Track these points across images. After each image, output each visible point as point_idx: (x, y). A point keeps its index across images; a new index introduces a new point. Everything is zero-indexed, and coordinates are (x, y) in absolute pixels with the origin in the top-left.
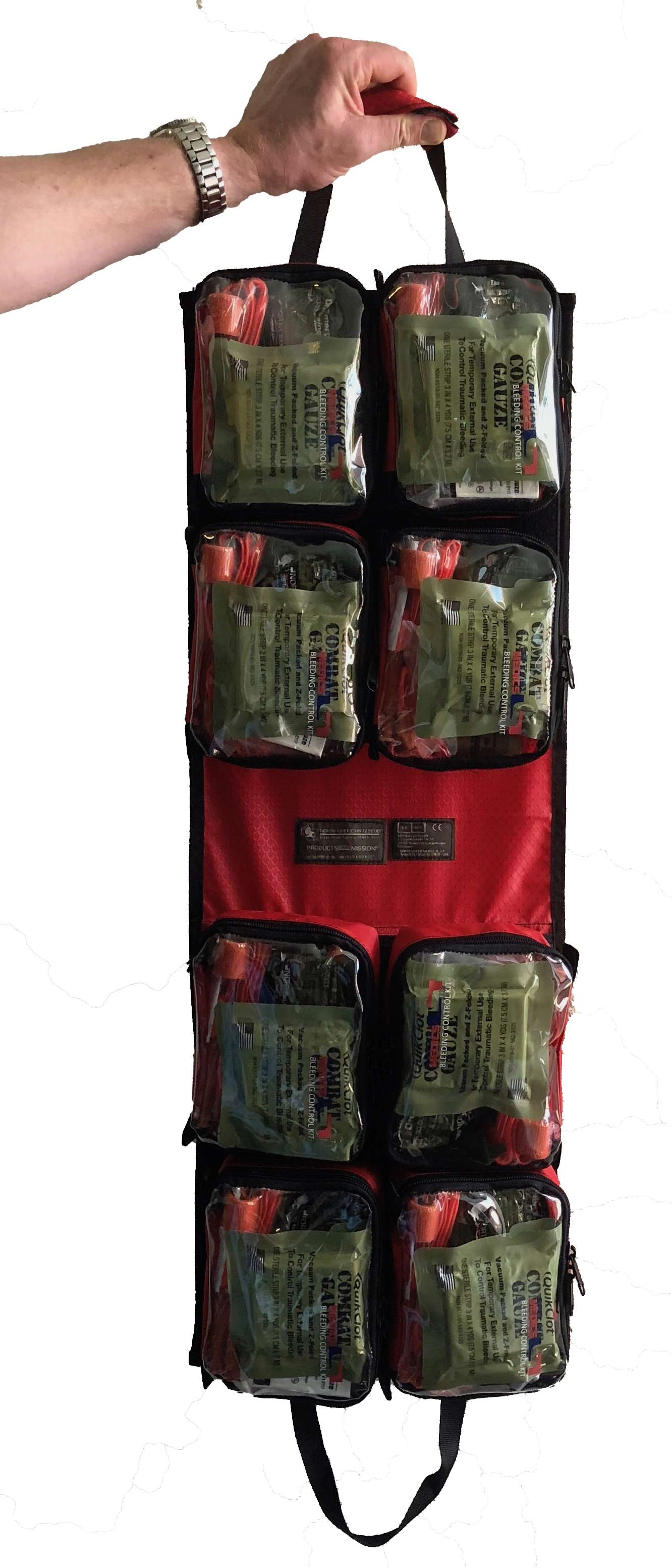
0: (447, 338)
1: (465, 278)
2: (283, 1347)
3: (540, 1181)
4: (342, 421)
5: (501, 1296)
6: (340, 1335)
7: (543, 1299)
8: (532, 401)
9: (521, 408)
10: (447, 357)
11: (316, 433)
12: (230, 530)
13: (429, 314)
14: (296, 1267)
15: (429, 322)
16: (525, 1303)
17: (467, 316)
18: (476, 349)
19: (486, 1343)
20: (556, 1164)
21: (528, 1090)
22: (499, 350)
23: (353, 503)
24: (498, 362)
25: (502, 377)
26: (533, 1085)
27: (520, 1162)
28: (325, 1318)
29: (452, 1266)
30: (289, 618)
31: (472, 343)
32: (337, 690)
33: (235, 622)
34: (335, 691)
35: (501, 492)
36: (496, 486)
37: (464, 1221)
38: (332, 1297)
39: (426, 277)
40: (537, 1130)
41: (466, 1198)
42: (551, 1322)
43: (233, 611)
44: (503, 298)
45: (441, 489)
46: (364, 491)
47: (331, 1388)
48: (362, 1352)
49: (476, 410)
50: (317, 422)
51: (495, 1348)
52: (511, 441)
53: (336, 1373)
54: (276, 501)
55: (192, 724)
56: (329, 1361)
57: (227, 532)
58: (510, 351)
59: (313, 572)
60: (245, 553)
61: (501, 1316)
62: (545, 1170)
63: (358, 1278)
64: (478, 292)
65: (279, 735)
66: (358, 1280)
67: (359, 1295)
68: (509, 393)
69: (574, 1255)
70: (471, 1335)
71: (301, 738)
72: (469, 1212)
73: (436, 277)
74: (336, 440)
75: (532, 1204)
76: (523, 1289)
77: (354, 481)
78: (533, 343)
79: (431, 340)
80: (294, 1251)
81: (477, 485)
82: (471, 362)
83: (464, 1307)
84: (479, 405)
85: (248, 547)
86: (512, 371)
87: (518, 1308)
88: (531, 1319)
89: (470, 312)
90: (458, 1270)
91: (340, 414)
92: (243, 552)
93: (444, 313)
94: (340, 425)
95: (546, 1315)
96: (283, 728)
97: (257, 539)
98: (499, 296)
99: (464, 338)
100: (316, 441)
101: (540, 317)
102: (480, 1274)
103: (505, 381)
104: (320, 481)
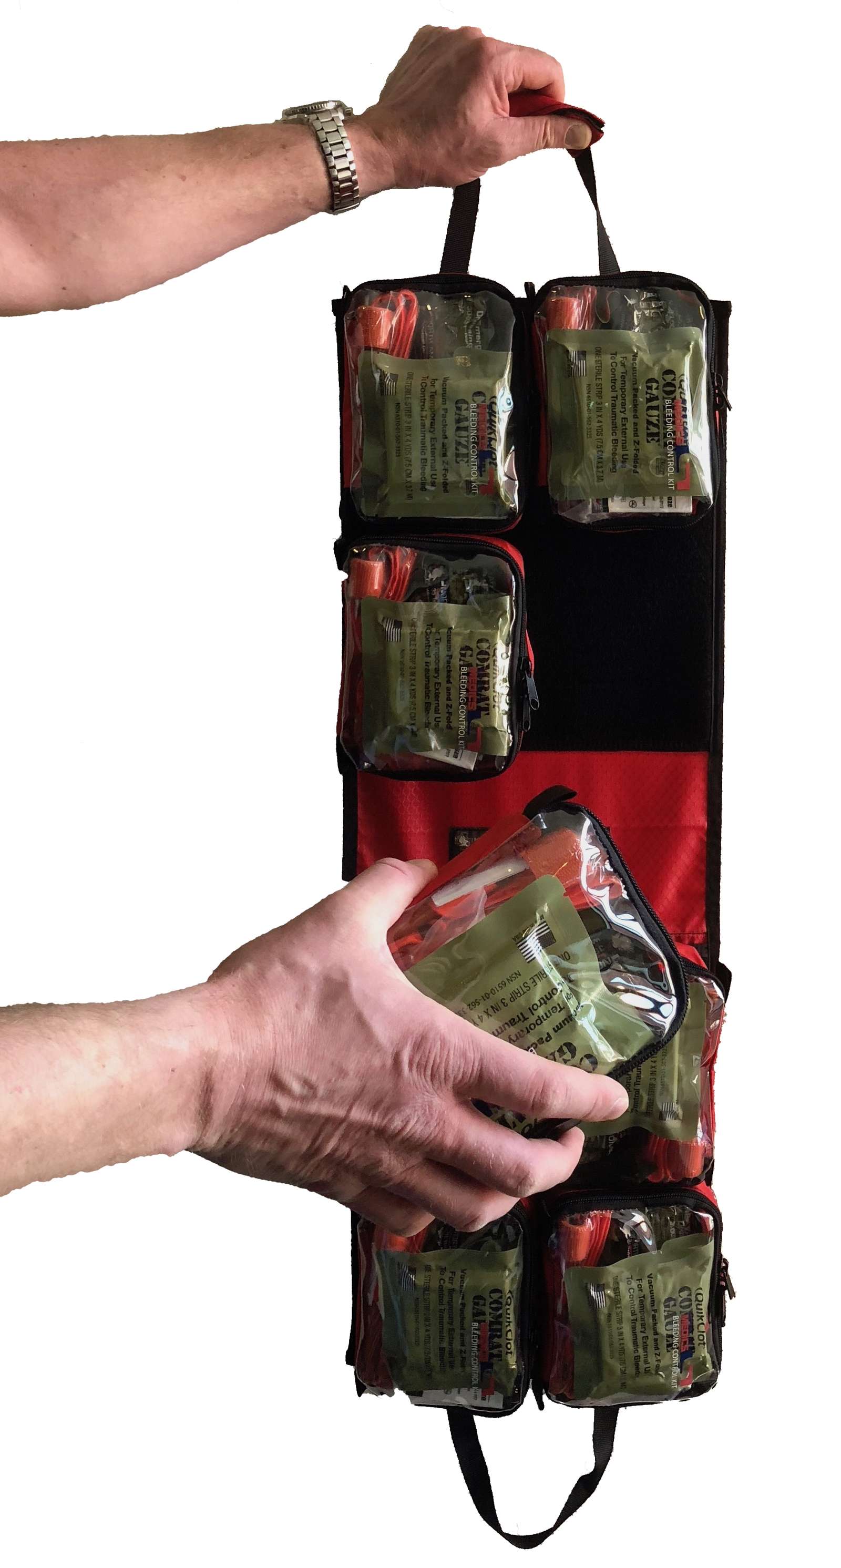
0: (598, 352)
1: (617, 291)
2: (435, 1362)
3: (692, 1198)
4: (492, 436)
5: (653, 1313)
6: (491, 1351)
7: (695, 1314)
8: (685, 416)
9: (674, 423)
10: (599, 372)
11: (467, 447)
12: (379, 544)
13: (580, 329)
14: (447, 1285)
15: (581, 336)
16: (676, 1318)
17: (618, 331)
18: (628, 364)
19: (637, 1358)
20: (709, 1181)
21: (680, 1112)
22: (651, 365)
23: (505, 518)
24: (650, 378)
25: (655, 392)
26: (686, 1106)
27: (672, 1179)
28: (476, 1334)
29: (604, 1284)
30: (439, 633)
31: (623, 358)
32: (488, 705)
33: (383, 637)
34: (486, 706)
35: (655, 506)
36: (649, 500)
37: (616, 1238)
38: (484, 1314)
39: (577, 289)
40: (689, 1148)
41: (618, 1216)
42: (703, 1336)
43: (382, 626)
44: (656, 310)
45: (593, 505)
46: (515, 506)
47: (483, 1399)
48: (514, 1367)
49: (627, 426)
50: (467, 437)
51: (646, 1362)
52: (664, 457)
53: (487, 1387)
54: (427, 515)
55: (343, 737)
56: (481, 1376)
57: (377, 547)
58: (662, 366)
59: (464, 587)
60: (395, 567)
61: (652, 1332)
62: (698, 1186)
63: (509, 1295)
64: (630, 304)
65: (430, 749)
66: (509, 1297)
67: (511, 1311)
68: (661, 408)
69: (726, 1268)
70: (622, 1351)
71: (452, 751)
72: (621, 1229)
73: (588, 290)
74: (486, 456)
75: (684, 1220)
76: (675, 1305)
77: (506, 496)
78: (686, 358)
79: (582, 354)
80: (445, 1269)
81: (631, 499)
82: (623, 377)
83: (615, 1325)
84: (631, 420)
85: (398, 560)
86: (665, 386)
87: (670, 1323)
88: (683, 1332)
89: (622, 325)
90: (609, 1288)
91: (491, 428)
92: (393, 566)
93: (595, 327)
94: (491, 439)
95: (698, 1329)
96: (434, 743)
97: (407, 553)
98: (653, 308)
99: (616, 353)
100: (467, 455)
101: (694, 330)
102: (632, 1291)
103: (657, 396)
104: (471, 496)
